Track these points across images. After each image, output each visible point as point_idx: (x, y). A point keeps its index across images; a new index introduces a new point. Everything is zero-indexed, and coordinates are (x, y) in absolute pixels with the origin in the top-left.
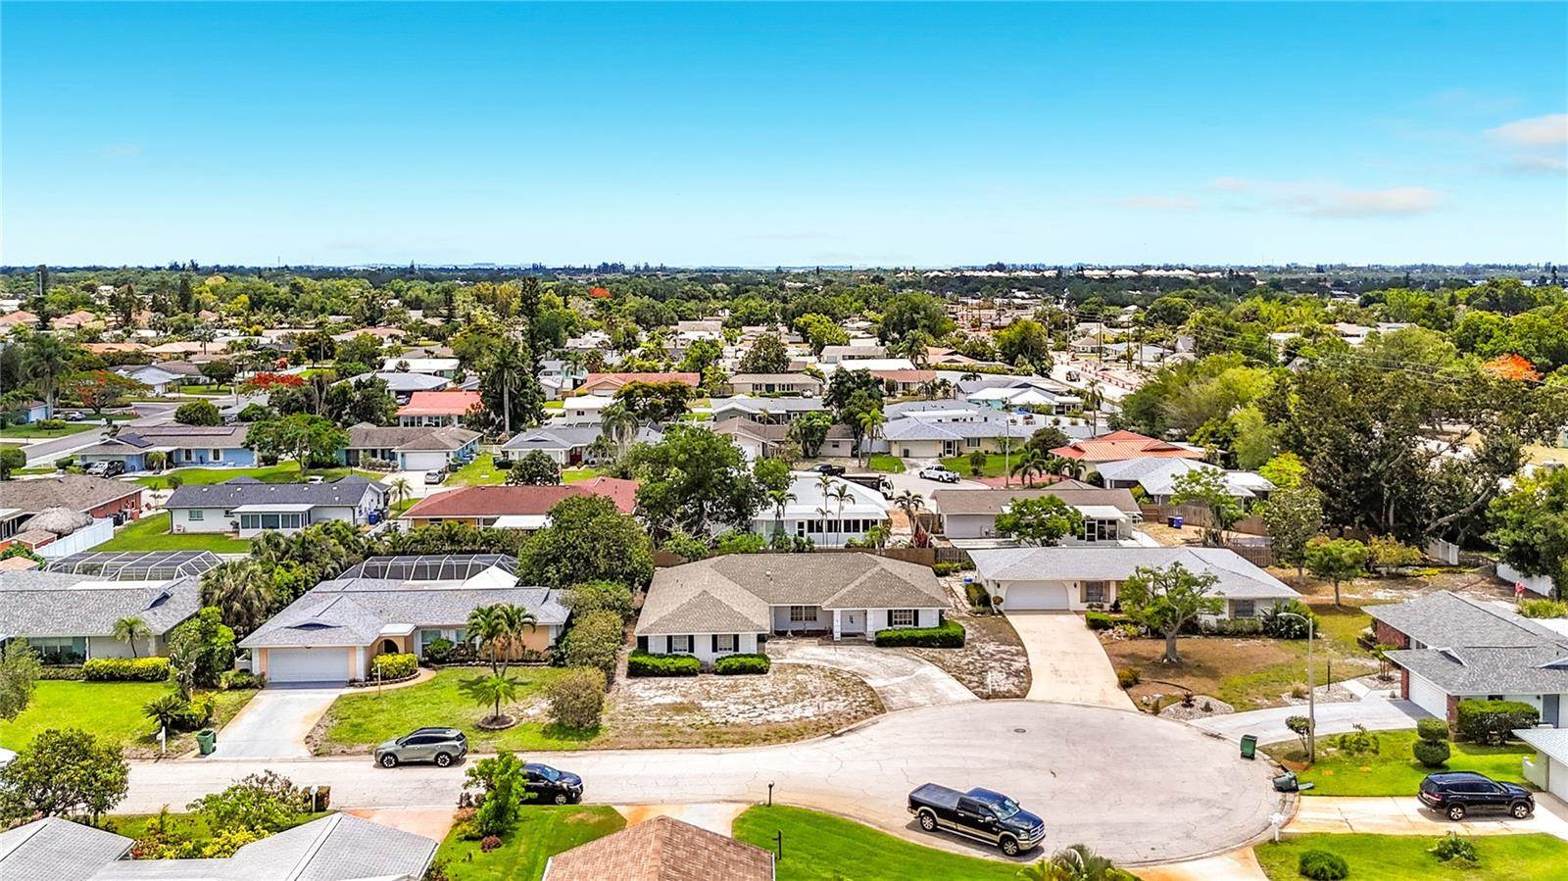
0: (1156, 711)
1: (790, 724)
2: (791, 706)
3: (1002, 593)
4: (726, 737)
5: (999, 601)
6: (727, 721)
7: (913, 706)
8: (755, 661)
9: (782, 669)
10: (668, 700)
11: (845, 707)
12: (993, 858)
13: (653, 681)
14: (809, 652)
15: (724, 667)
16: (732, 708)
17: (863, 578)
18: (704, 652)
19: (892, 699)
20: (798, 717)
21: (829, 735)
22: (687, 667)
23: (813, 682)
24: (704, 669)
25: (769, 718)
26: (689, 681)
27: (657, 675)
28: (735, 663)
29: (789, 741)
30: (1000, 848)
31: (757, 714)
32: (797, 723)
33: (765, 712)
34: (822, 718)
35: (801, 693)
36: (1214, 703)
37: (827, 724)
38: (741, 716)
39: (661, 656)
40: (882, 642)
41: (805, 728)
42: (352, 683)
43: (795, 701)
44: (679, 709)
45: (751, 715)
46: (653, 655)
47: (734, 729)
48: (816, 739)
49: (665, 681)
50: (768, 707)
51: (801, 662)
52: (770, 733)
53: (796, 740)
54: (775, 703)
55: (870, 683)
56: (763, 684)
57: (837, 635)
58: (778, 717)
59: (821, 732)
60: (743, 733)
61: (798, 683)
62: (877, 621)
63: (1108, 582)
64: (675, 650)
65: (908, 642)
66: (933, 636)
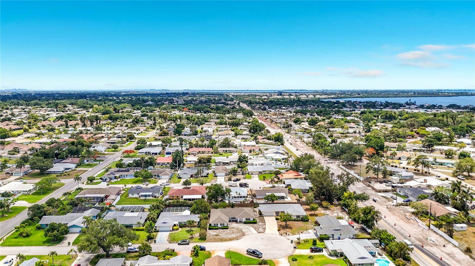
0: (282, 235)
2: (232, 235)
3: (264, 212)
4: (223, 240)
5: (263, 214)
6: (223, 237)
7: (249, 234)
8: (226, 227)
9: (230, 228)
10: (215, 234)
11: (239, 234)
12: (256, 258)
13: (212, 230)
14: (234, 225)
15: (222, 228)
16: (224, 235)
17: (242, 213)
18: (219, 226)
19: (246, 233)
21: (237, 240)
22: (217, 228)
23: (235, 230)
24: (220, 228)
26: (217, 230)
28: (224, 227)
30: (257, 257)
31: (227, 236)
32: (233, 237)
34: (236, 236)
35: (233, 233)
36: (290, 234)
37: (237, 238)
39: (213, 226)
40: (245, 223)
42: (171, 231)
44: (216, 235)
48: (235, 240)
49: (214, 230)
50: (229, 235)
51: (233, 227)
52: (229, 239)
53: (233, 240)
55: (243, 230)
56: (227, 231)
57: (238, 222)
58: (230, 237)
60: (225, 239)
61: (232, 231)
62: (244, 220)
63: (279, 211)
64: (215, 225)
65: (248, 223)
66: (252, 222)
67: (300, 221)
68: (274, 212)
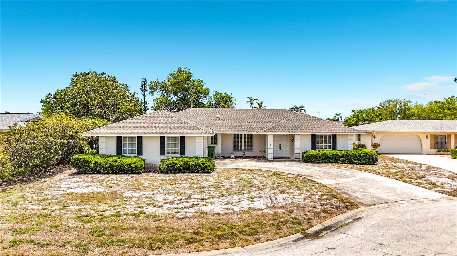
1: (235, 216)
2: (236, 198)
3: (377, 141)
5: (376, 145)
6: (142, 213)
7: (387, 202)
9: (226, 170)
11: (305, 199)
15: (168, 166)
17: (289, 118)
19: (355, 194)
20: (246, 208)
21: (299, 235)
22: (130, 165)
23: (259, 179)
25: (205, 209)
29: (233, 245)
31: (188, 205)
32: (245, 216)
33: (201, 203)
34: (279, 211)
35: (246, 187)
37: (288, 218)
38: (167, 206)
41: (259, 223)
43: (240, 192)
45: (180, 206)
46: (100, 156)
47: (145, 224)
48: (282, 241)
50: (206, 197)
52: (201, 230)
53: (246, 243)
54: (215, 194)
57: (271, 157)
58: (218, 208)
59: (285, 230)
60: (158, 228)
61: (242, 179)
63: (449, 136)
64: (124, 153)
65: (332, 159)
66: (353, 154)
68: (427, 137)
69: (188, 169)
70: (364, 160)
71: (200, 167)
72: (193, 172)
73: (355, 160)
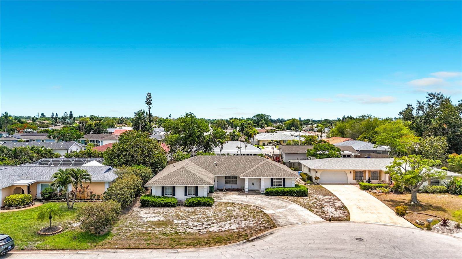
0: (429, 228)
1: (222, 233)
2: (224, 223)
3: (318, 175)
4: (183, 241)
5: (317, 178)
6: (186, 231)
7: (291, 224)
8: (206, 200)
9: (220, 204)
10: (156, 219)
11: (254, 224)
13: (151, 210)
14: (234, 197)
15: (190, 203)
16: (190, 224)
17: (259, 165)
18: (180, 195)
19: (279, 220)
20: (227, 229)
21: (245, 241)
22: (170, 202)
23: (236, 211)
24: (179, 204)
25: (211, 230)
26: (170, 209)
27: (154, 207)
28: (195, 201)
29: (221, 245)
31: (203, 227)
32: (227, 233)
33: (209, 227)
34: (241, 230)
35: (229, 216)
37: (244, 233)
38: (195, 228)
39: (158, 197)
40: (268, 193)
41: (231, 236)
43: (226, 220)
44: (160, 224)
45: (200, 228)
46: (154, 197)
47: (188, 237)
48: (238, 243)
49: (157, 210)
50: (211, 223)
51: (230, 201)
52: (210, 239)
53: (226, 244)
54: (214, 221)
55: (266, 211)
56: (209, 211)
57: (247, 190)
58: (216, 229)
59: (241, 239)
60: (194, 239)
61: (228, 211)
62: (265, 184)
63: (365, 171)
64: (166, 195)
65: (281, 193)
66: (293, 191)
67: (442, 192)
68: (351, 172)
69: (200, 204)
70: (299, 194)
71: (207, 203)
72: (202, 206)
73: (294, 194)
